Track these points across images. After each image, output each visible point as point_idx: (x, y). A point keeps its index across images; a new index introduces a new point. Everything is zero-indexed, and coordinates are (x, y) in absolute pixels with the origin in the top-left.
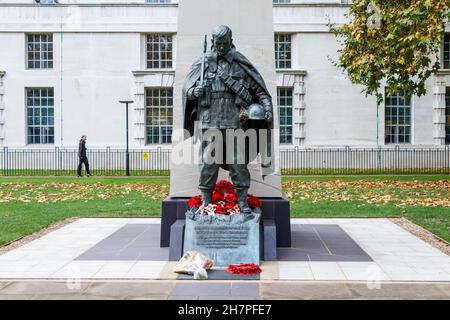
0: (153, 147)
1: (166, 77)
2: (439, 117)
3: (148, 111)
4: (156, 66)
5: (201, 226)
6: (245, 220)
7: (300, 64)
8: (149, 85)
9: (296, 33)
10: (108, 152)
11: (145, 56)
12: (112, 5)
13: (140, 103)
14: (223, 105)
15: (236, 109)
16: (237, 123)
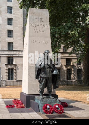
14: (48, 71)
15: (51, 72)
16: (51, 75)
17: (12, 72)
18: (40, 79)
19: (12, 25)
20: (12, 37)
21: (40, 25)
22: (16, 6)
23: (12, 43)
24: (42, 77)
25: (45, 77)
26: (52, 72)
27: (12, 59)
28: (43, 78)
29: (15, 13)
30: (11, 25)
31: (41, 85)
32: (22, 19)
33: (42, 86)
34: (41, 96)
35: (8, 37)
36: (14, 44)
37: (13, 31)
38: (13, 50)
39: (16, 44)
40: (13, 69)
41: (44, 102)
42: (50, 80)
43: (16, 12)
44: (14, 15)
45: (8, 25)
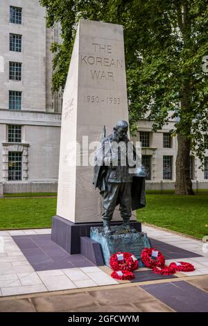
7: (26, 140)
9: (24, 125)
16: (130, 179)
17: (18, 162)
18: (106, 187)
19: (20, 51)
20: (20, 79)
21: (103, 60)
22: (29, 8)
23: (19, 93)
25: (118, 184)
27: (20, 132)
29: (28, 24)
30: (17, 51)
32: (45, 37)
33: (109, 204)
34: (107, 228)
35: (10, 78)
36: (25, 96)
37: (22, 65)
38: (22, 109)
39: (28, 95)
40: (20, 154)
41: (115, 240)
42: (129, 190)
43: (30, 22)
44: (25, 29)
45: (11, 50)
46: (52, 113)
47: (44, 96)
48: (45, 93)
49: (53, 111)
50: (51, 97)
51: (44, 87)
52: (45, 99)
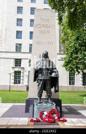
0: (16, 85)
1: (19, 69)
2: (81, 79)
3: (15, 76)
4: (17, 66)
5: (39, 107)
6: (51, 106)
8: (15, 70)
10: (5, 86)
11: (15, 64)
12: (8, 52)
13: (13, 74)
14: (45, 72)
15: (49, 74)
16: (49, 78)
21: (45, 26)
24: (39, 79)
25: (43, 80)
26: (51, 74)
28: (41, 80)
31: (39, 88)
46: (63, 54)
47: (59, 46)
48: (59, 45)
49: (63, 53)
50: (62, 47)
51: (59, 42)
52: (59, 48)
